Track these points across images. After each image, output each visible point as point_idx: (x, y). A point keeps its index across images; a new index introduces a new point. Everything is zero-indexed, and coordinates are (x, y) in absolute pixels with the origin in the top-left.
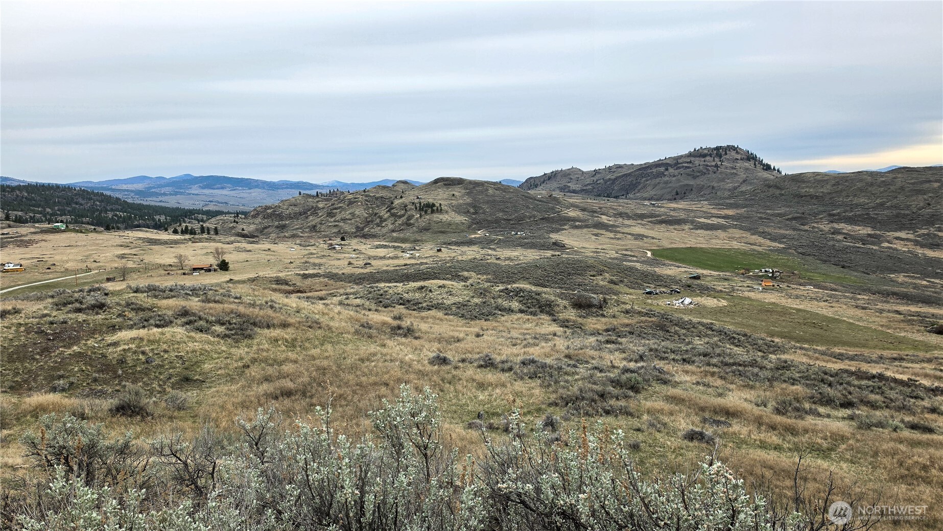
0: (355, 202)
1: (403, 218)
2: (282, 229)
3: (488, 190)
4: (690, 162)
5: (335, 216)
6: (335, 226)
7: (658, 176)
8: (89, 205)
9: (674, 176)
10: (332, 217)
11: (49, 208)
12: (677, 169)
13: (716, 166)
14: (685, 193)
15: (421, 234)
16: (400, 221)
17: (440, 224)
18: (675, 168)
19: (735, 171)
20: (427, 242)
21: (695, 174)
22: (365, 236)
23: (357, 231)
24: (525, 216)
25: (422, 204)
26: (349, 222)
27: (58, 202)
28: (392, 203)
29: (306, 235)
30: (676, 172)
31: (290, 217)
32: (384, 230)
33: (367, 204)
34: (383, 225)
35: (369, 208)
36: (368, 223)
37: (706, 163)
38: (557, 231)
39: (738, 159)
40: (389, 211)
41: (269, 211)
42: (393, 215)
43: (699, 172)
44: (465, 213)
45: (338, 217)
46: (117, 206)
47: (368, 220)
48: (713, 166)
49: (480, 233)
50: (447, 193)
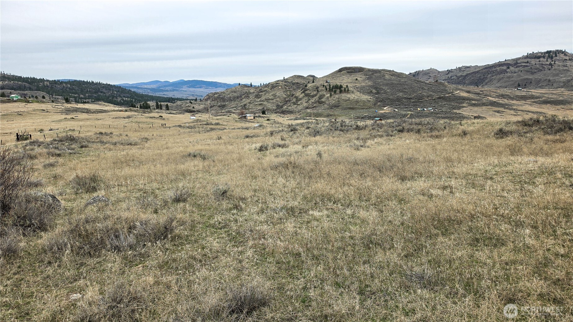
0: (276, 86)
1: (315, 97)
2: (223, 108)
3: (384, 76)
4: (528, 62)
5: (261, 97)
6: (260, 104)
7: (501, 73)
8: (109, 93)
9: (515, 73)
10: (259, 98)
11: (83, 95)
12: (516, 68)
13: (551, 64)
14: (525, 85)
15: (332, 110)
16: (313, 100)
17: (348, 101)
18: (515, 67)
19: (567, 68)
20: (340, 116)
21: (533, 71)
22: (283, 112)
23: (278, 108)
24: (423, 96)
25: (331, 86)
26: (271, 101)
27: (90, 91)
28: (306, 86)
29: (238, 111)
30: (517, 70)
31: (230, 100)
32: (300, 108)
33: (286, 88)
34: (299, 103)
35: (287, 90)
36: (286, 102)
37: (541, 63)
38: (459, 108)
39: (567, 60)
40: (303, 92)
41: (216, 96)
42: (307, 95)
43: (536, 69)
44: (369, 93)
45: (263, 98)
46: (128, 95)
47: (286, 100)
48: (547, 65)
49: (386, 110)
50: (350, 78)
